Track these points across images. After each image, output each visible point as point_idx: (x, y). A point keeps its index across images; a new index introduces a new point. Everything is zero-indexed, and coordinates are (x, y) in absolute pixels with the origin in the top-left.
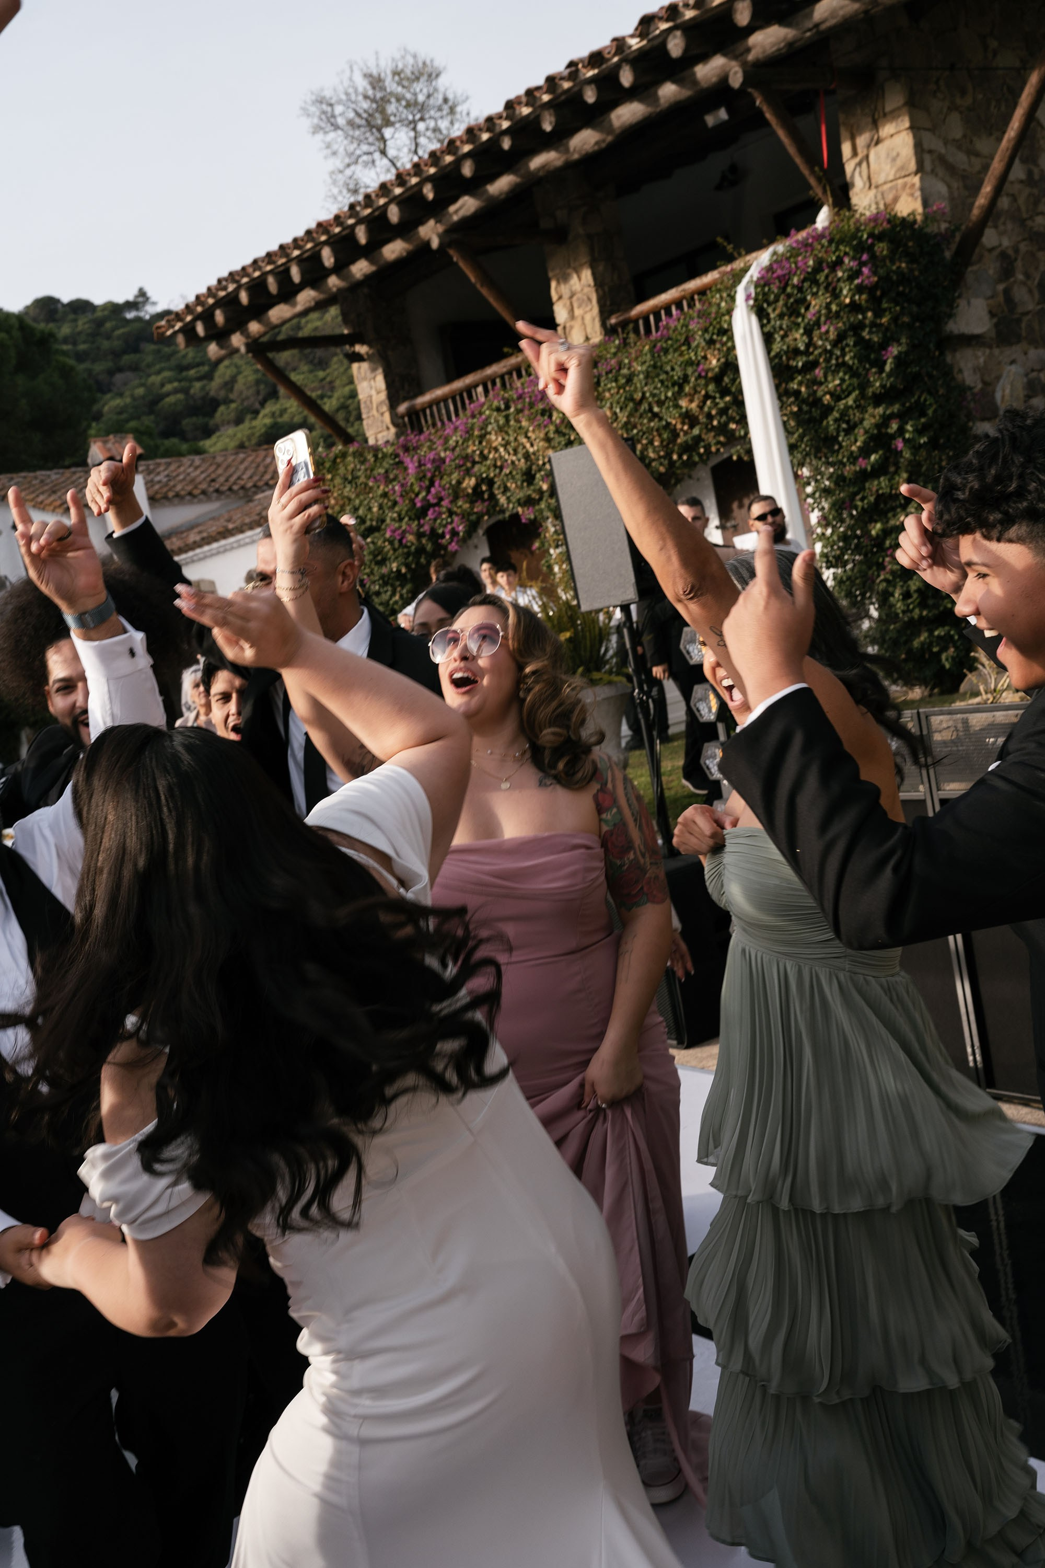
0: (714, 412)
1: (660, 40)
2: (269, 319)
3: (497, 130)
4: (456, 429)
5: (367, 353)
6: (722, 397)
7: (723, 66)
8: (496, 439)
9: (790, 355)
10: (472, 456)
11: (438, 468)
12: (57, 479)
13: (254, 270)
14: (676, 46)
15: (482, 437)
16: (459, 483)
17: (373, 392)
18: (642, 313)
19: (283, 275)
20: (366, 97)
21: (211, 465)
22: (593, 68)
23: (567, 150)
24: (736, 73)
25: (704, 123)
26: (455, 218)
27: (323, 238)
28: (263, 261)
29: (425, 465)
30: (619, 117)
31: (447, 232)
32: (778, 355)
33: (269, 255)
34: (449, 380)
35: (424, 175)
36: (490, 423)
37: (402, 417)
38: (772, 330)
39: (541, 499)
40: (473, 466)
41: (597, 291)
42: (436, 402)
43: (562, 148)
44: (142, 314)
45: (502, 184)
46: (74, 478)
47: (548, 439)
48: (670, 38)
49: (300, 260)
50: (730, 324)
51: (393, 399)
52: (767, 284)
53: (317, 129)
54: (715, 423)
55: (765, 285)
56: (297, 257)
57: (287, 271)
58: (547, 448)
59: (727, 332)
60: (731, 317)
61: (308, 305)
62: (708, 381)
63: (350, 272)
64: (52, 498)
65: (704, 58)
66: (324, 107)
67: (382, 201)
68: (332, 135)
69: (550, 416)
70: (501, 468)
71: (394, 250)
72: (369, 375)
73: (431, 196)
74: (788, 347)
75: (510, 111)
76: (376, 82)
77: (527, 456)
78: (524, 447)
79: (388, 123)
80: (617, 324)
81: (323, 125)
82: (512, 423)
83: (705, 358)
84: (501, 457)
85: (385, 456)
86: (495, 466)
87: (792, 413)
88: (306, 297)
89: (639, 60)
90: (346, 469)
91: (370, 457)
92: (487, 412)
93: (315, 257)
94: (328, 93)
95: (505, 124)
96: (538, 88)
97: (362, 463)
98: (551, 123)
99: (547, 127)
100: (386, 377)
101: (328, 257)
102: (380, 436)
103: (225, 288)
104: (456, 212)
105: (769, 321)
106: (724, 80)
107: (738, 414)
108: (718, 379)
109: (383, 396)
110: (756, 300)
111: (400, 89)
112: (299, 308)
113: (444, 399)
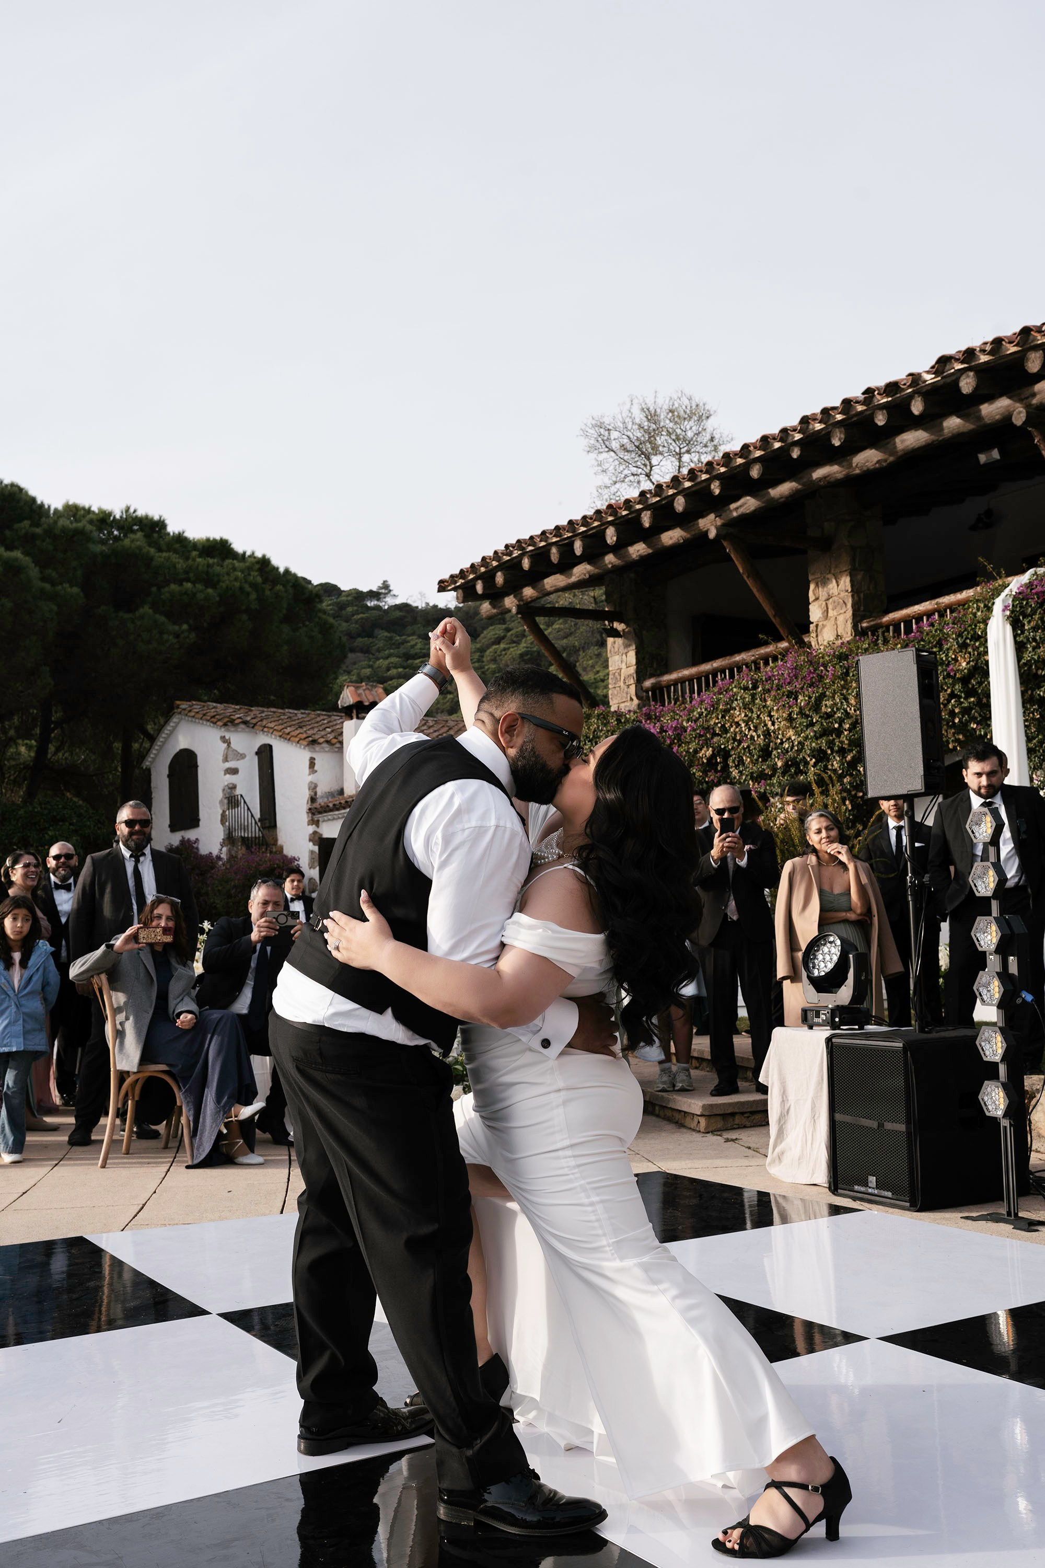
0: (957, 710)
1: (954, 378)
2: (544, 585)
3: (790, 440)
4: (702, 702)
5: (623, 630)
6: (966, 698)
7: (1009, 406)
8: (739, 715)
9: (1040, 665)
10: (713, 728)
11: (678, 737)
12: (302, 718)
13: (541, 541)
14: (967, 384)
15: (726, 711)
16: (696, 752)
17: (624, 666)
18: (893, 620)
19: (566, 547)
20: (641, 427)
21: (443, 726)
22: (887, 396)
23: (850, 465)
24: (1020, 413)
25: (977, 459)
26: (735, 514)
27: (610, 519)
28: (551, 534)
29: (666, 731)
30: (903, 441)
31: (723, 525)
32: (1028, 663)
33: (557, 528)
34: (694, 664)
35: (715, 473)
36: (736, 700)
37: (647, 691)
38: (1025, 640)
39: (773, 775)
40: (712, 738)
41: (853, 596)
42: (682, 681)
43: (845, 464)
44: (381, 604)
45: (784, 489)
46: (319, 719)
47: (790, 719)
48: (964, 377)
49: (584, 536)
50: (985, 632)
51: (641, 675)
52: (1026, 598)
53: (592, 449)
54: (957, 720)
55: (1023, 599)
56: (583, 532)
57: (571, 545)
58: (788, 728)
59: (982, 638)
60: (987, 625)
61: (582, 577)
62: (956, 681)
63: (628, 551)
64: (298, 732)
65: (990, 398)
66: (602, 431)
67: (671, 492)
68: (605, 455)
69: (796, 699)
70: (740, 742)
71: (672, 537)
72: (622, 650)
73: (717, 492)
74: (1039, 657)
75: (804, 426)
76: (652, 416)
77: (767, 734)
78: (766, 725)
79: (656, 450)
80: (867, 628)
81: (598, 445)
82: (757, 701)
83: (956, 660)
84: (741, 732)
85: (627, 721)
86: (734, 739)
87: (1034, 719)
88: (581, 571)
89: (931, 394)
90: (589, 728)
91: (613, 721)
92: (735, 690)
93: (600, 534)
94: (607, 420)
95: (798, 436)
96: (834, 408)
97: (605, 725)
98: (840, 439)
99: (836, 442)
100: (637, 654)
101: (611, 535)
102: (622, 706)
103: (510, 554)
104: (737, 509)
105: (1023, 633)
106: (1007, 418)
107: (980, 715)
108: (965, 680)
109: (632, 670)
110: (1012, 612)
111: (671, 425)
112: (573, 579)
113: (690, 679)
